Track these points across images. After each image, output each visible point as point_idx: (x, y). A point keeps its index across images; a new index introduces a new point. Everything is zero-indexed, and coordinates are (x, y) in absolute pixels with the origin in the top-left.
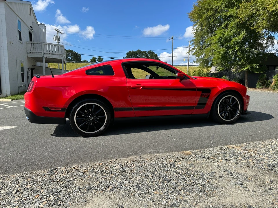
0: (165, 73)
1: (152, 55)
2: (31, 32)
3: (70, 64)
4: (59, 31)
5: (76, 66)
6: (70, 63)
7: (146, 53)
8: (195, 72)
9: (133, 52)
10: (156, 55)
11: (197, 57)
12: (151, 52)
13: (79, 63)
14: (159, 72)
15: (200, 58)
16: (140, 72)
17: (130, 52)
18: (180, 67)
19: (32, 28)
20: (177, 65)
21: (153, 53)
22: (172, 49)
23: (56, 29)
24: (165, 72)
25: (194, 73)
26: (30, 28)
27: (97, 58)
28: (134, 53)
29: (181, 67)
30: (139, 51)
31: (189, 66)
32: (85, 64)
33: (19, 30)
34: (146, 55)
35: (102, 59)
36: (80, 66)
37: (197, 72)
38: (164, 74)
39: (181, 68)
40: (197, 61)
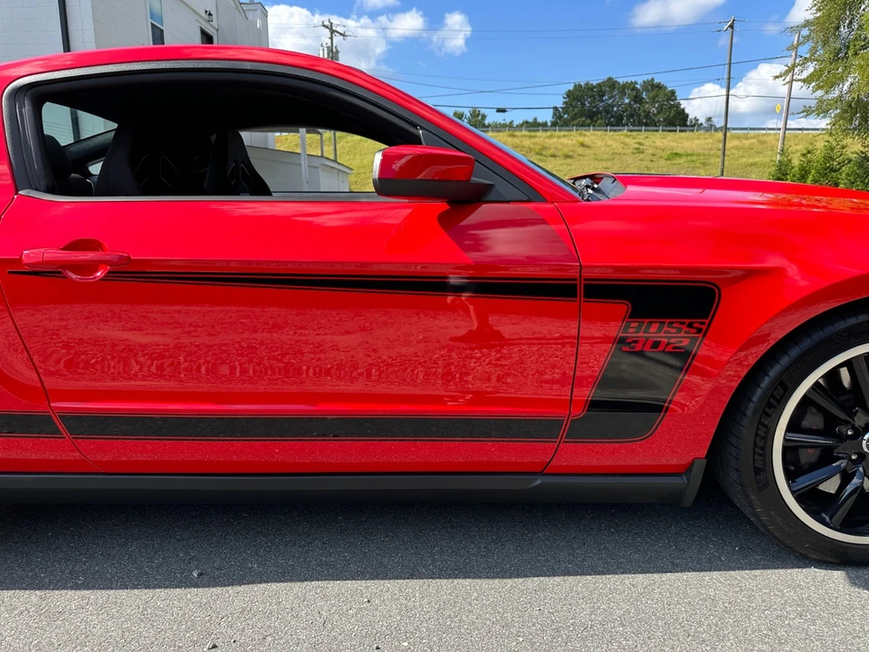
0: (699, 155)
1: (657, 96)
2: (211, 31)
4: (334, 28)
7: (634, 89)
8: (809, 152)
9: (589, 88)
10: (673, 93)
11: (820, 93)
12: (653, 85)
14: (676, 154)
15: (835, 93)
16: (606, 157)
17: (578, 87)
18: (759, 135)
19: (210, 14)
20: (746, 129)
21: (659, 87)
22: (727, 66)
23: (327, 23)
24: (701, 152)
25: (804, 155)
26: (206, 17)
27: (467, 113)
28: (592, 90)
29: (764, 135)
30: (612, 84)
31: (786, 129)
33: (152, 24)
34: (636, 97)
35: (484, 117)
37: (819, 154)
38: (695, 158)
39: (761, 138)
40: (821, 109)
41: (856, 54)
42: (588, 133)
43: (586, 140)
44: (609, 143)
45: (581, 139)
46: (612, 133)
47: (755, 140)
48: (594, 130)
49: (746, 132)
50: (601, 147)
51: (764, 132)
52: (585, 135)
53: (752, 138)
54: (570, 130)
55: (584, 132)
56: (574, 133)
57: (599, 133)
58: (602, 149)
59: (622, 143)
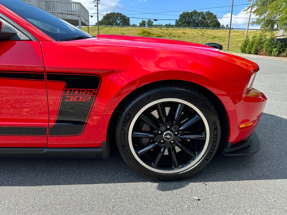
0: (222, 37)
1: (210, 17)
3: (116, 29)
5: (121, 31)
6: (116, 27)
7: (203, 14)
9: (188, 13)
10: (216, 16)
11: (258, 16)
12: (209, 13)
13: (124, 28)
14: (215, 37)
15: (262, 17)
16: (191, 37)
17: (184, 13)
18: (242, 31)
20: (238, 29)
21: (211, 14)
22: (232, 6)
24: (223, 36)
27: (147, 21)
28: (189, 14)
29: (244, 31)
30: (195, 12)
31: (248, 29)
32: (130, 28)
34: (203, 17)
35: (152, 22)
36: (125, 31)
38: (221, 38)
39: (243, 32)
40: (258, 22)
41: (270, 3)
42: (186, 29)
43: (185, 31)
44: (193, 32)
45: (184, 31)
46: (194, 29)
47: (241, 33)
48: (188, 28)
49: (238, 30)
50: (190, 34)
51: (244, 30)
52: (185, 30)
53: (240, 32)
54: (180, 28)
55: (185, 29)
56: (181, 29)
57: (190, 29)
58: (191, 35)
59: (197, 33)
